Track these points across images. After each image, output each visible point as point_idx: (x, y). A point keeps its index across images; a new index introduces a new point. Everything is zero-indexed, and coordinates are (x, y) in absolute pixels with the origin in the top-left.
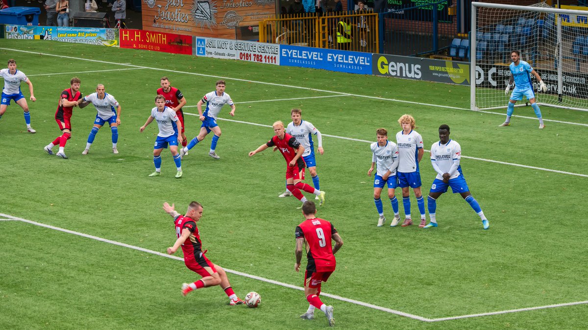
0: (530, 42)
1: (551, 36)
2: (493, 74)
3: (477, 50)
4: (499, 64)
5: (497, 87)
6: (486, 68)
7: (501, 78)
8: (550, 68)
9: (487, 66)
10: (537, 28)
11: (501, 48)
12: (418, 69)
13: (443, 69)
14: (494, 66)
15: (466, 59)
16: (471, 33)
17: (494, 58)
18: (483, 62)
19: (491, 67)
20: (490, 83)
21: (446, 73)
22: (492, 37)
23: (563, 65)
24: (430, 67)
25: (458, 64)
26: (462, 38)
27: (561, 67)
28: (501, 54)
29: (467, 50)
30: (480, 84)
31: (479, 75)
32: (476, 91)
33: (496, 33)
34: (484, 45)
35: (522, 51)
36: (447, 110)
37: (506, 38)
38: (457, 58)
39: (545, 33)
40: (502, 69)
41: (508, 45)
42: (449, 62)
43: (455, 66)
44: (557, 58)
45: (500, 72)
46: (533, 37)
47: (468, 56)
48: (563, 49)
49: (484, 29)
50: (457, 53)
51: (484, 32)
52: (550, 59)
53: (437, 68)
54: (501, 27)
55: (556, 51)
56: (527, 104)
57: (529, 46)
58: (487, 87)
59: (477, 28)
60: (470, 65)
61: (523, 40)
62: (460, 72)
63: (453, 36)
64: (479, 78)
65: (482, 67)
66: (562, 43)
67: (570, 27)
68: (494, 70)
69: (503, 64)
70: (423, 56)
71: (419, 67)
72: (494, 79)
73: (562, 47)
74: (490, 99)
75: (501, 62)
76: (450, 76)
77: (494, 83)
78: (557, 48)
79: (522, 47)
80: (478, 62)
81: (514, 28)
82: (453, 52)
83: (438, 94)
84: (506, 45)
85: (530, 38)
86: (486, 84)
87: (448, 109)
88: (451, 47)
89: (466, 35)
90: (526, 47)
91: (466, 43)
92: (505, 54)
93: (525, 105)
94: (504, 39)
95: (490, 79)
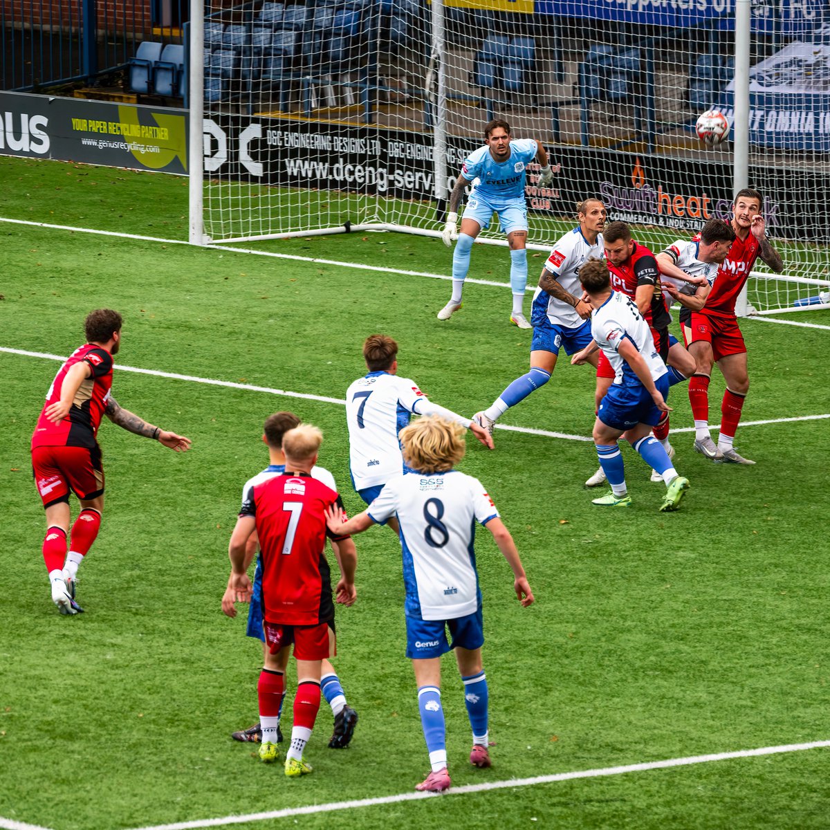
0: (355, 51)
1: (416, 36)
2: (253, 144)
3: (206, 73)
4: (269, 115)
5: (264, 179)
6: (233, 127)
7: (274, 155)
8: (409, 124)
9: (235, 120)
10: (375, 12)
11: (275, 70)
12: (39, 127)
13: (112, 128)
14: (256, 121)
15: (177, 99)
16: (189, 26)
17: (256, 97)
18: (225, 107)
19: (246, 123)
20: (244, 169)
21: (121, 138)
22: (249, 39)
23: (448, 116)
24: (74, 121)
25: (155, 115)
26: (165, 41)
27: (442, 125)
28: (276, 87)
29: (180, 73)
30: (217, 171)
31: (214, 144)
32: (205, 191)
33: (260, 26)
34: (227, 59)
35: (335, 78)
36: (122, 244)
37: (288, 40)
38: (150, 97)
39: (398, 27)
40: (276, 129)
41: (295, 62)
42: (128, 107)
43: (146, 120)
44: (432, 99)
45: (273, 138)
46: (365, 37)
47: (183, 91)
48: (447, 72)
49: (226, 16)
50: (152, 83)
51: (227, 25)
52: (409, 102)
53: (96, 126)
54: (273, 11)
55: (429, 78)
56: (347, 225)
57: (354, 63)
58: (235, 178)
59: (206, 12)
60: (187, 116)
61: (337, 47)
62: (160, 136)
63: (139, 35)
64: (213, 154)
65: (223, 122)
66: (446, 55)
67: (466, 10)
68: (254, 131)
69: (279, 115)
70: (55, 92)
71: (44, 121)
72: (254, 157)
73: (446, 67)
74: (245, 214)
75: (275, 108)
76: (132, 147)
77: (256, 169)
78: (431, 69)
79: (335, 67)
80: (209, 108)
81: (311, 14)
82: (139, 80)
83: (96, 198)
84: (288, 62)
85: (357, 41)
86: (232, 171)
87: (127, 242)
88: (135, 66)
89: (176, 32)
90: (345, 66)
91: (175, 54)
92: (286, 85)
93: (343, 229)
94: (283, 45)
95: (244, 157)
